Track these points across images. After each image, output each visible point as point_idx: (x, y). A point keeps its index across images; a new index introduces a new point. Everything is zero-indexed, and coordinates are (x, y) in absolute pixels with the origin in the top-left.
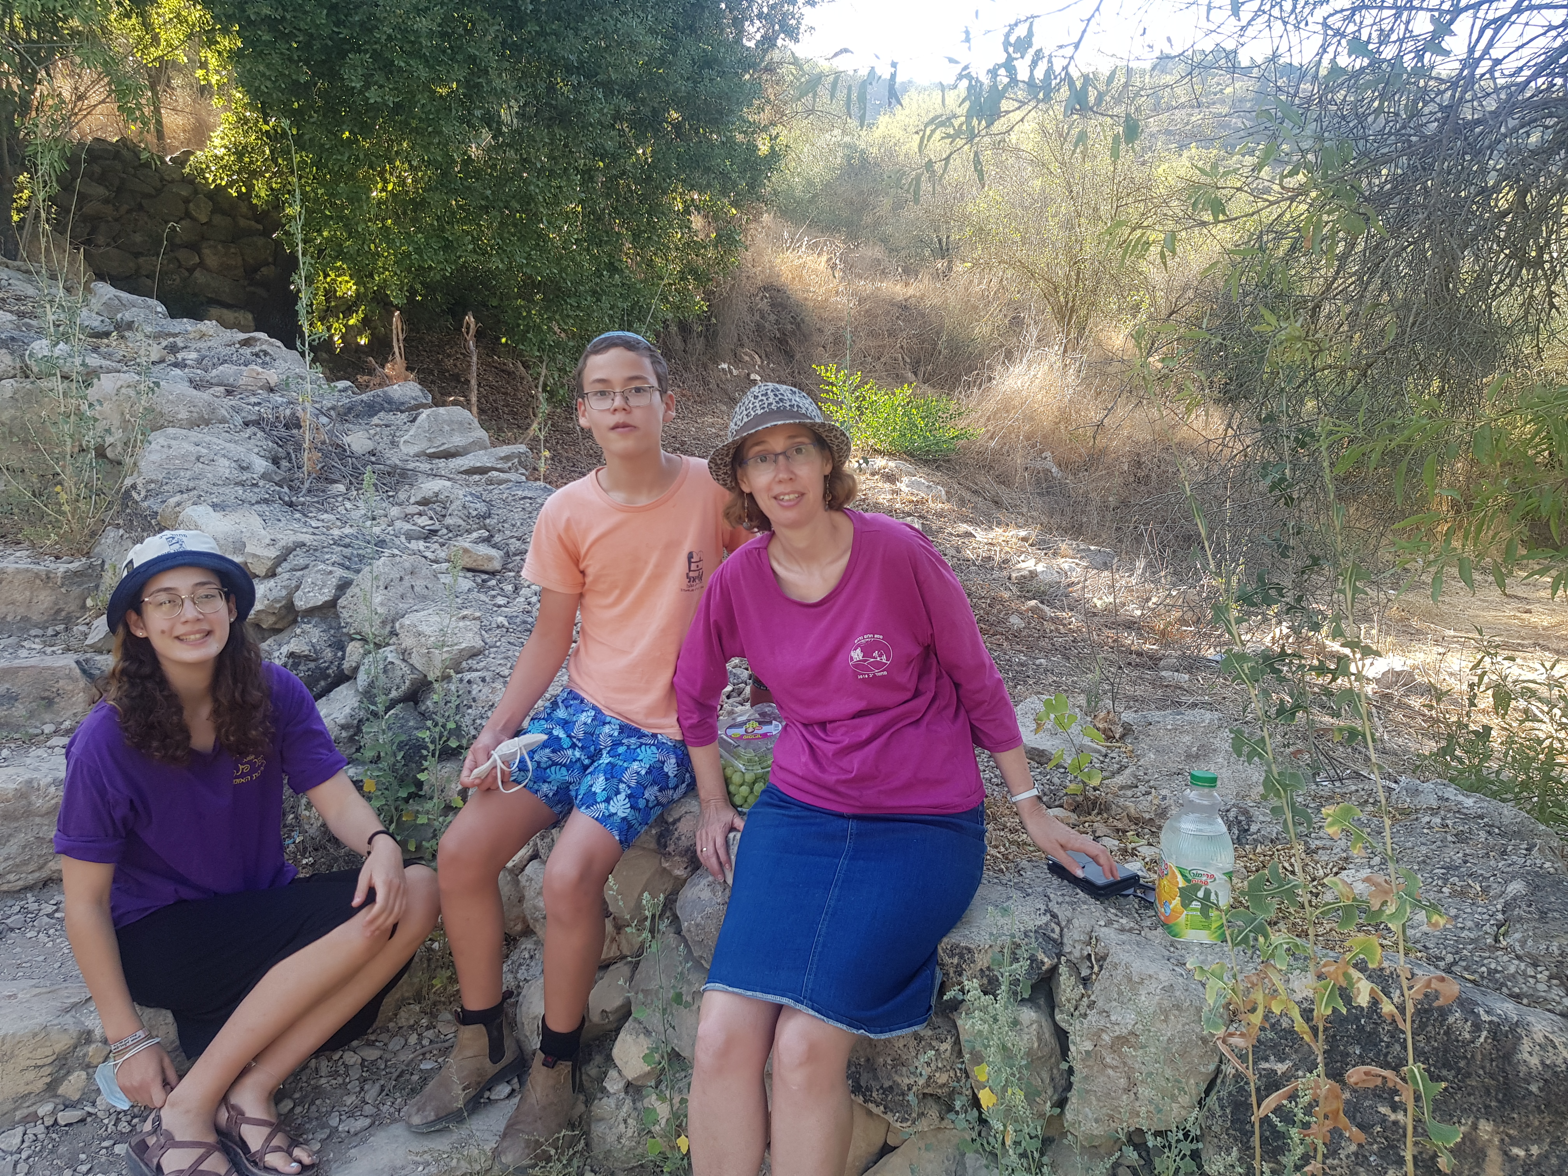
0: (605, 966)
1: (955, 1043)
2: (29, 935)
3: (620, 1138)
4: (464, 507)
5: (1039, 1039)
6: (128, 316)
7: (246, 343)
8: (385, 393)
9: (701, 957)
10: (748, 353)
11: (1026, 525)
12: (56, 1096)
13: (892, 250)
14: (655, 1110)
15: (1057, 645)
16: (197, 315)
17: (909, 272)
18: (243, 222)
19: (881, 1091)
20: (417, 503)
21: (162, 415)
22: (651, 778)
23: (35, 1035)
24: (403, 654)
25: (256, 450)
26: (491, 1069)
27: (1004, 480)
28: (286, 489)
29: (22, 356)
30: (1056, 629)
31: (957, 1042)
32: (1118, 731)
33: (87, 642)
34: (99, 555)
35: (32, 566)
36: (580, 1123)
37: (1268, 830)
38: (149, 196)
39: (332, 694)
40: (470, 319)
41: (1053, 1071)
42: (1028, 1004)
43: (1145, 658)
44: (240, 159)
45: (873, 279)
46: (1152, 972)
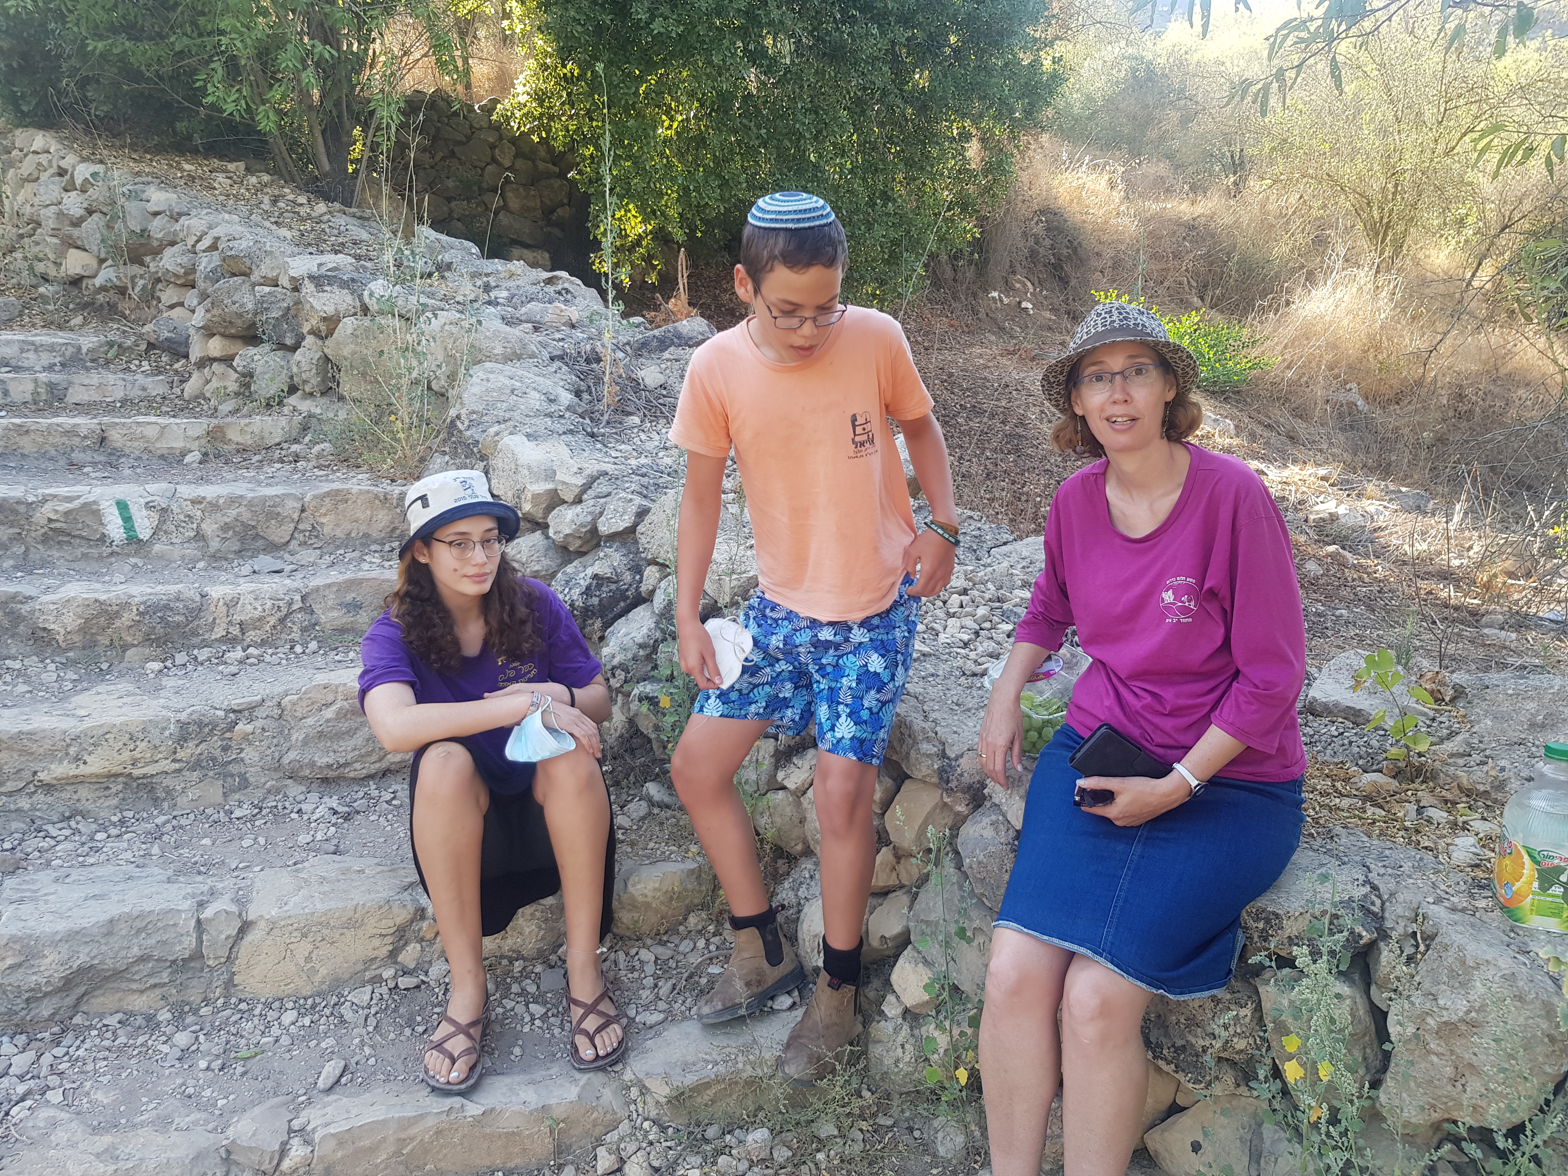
0: (885, 893)
1: (1255, 1010)
2: (372, 818)
3: (897, 1061)
5: (1353, 1015)
6: (447, 258)
7: (549, 281)
8: (675, 328)
9: (983, 894)
10: (1019, 281)
11: (1326, 462)
12: (396, 963)
13: (1178, 167)
14: (935, 1039)
15: (1361, 595)
16: (506, 257)
17: (1197, 189)
18: (541, 165)
19: (1172, 1049)
21: (480, 350)
23: (380, 907)
25: (562, 383)
26: (769, 971)
27: (1301, 413)
28: (588, 421)
29: (360, 297)
30: (1360, 578)
31: (1258, 1008)
32: (1449, 694)
35: (372, 488)
38: (461, 143)
39: (630, 615)
41: (1368, 1051)
42: (1343, 979)
43: (1465, 614)
44: (541, 105)
45: (1157, 198)
46: (1489, 958)
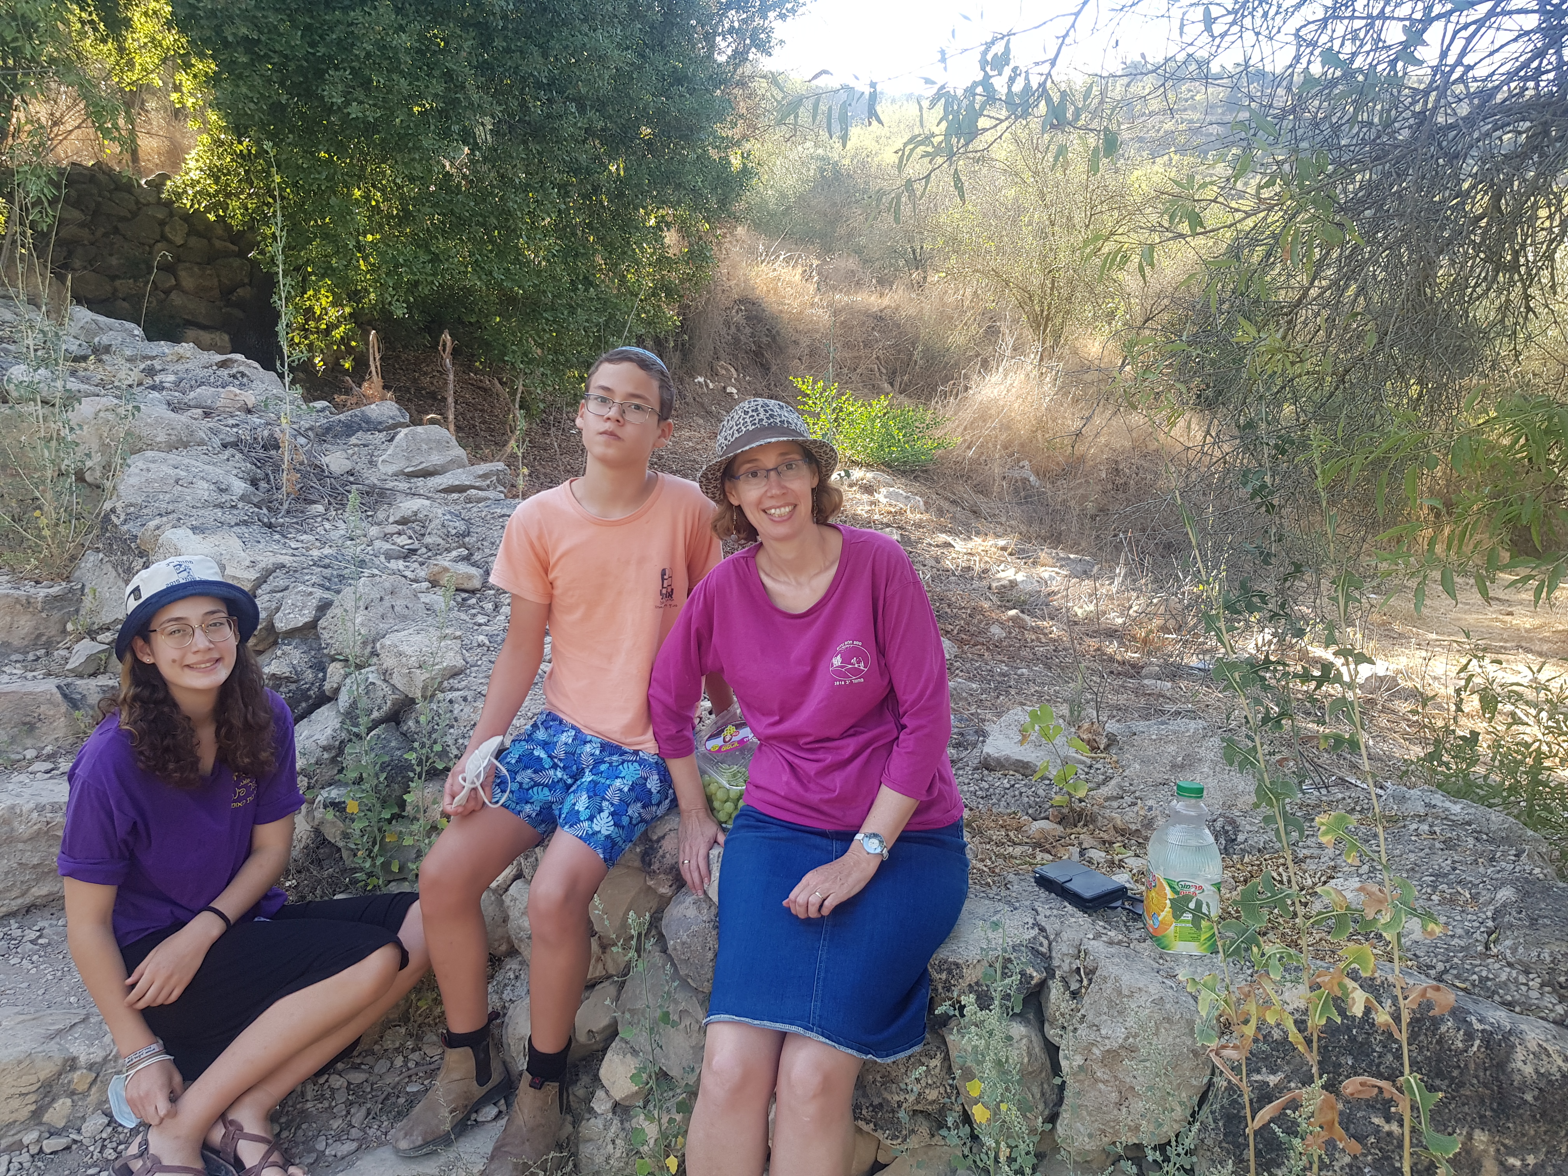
0: (591, 986)
1: (945, 1059)
2: (12, 962)
3: (608, 1158)
4: (443, 526)
5: (1030, 1054)
6: (105, 339)
7: (223, 365)
8: (363, 412)
9: (687, 975)
10: (724, 367)
11: (1005, 534)
12: (41, 1123)
13: (866, 262)
14: (643, 1130)
15: (1039, 654)
16: (174, 338)
17: (884, 282)
18: (218, 244)
19: (871, 1109)
20: (397, 522)
21: (141, 438)
22: (633, 795)
23: (20, 1062)
24: (384, 674)
25: (235, 472)
26: (478, 1091)
27: (982, 489)
28: (265, 511)
30: (1038, 638)
31: (947, 1058)
32: (1103, 742)
33: (68, 667)
34: (79, 579)
35: (12, 591)
36: (568, 1144)
37: (1256, 839)
38: (126, 219)
39: (313, 716)
40: (446, 337)
41: (1045, 1086)
42: (1019, 1019)
43: (1127, 667)
44: (217, 181)
45: (848, 291)
46: (1141, 985)
